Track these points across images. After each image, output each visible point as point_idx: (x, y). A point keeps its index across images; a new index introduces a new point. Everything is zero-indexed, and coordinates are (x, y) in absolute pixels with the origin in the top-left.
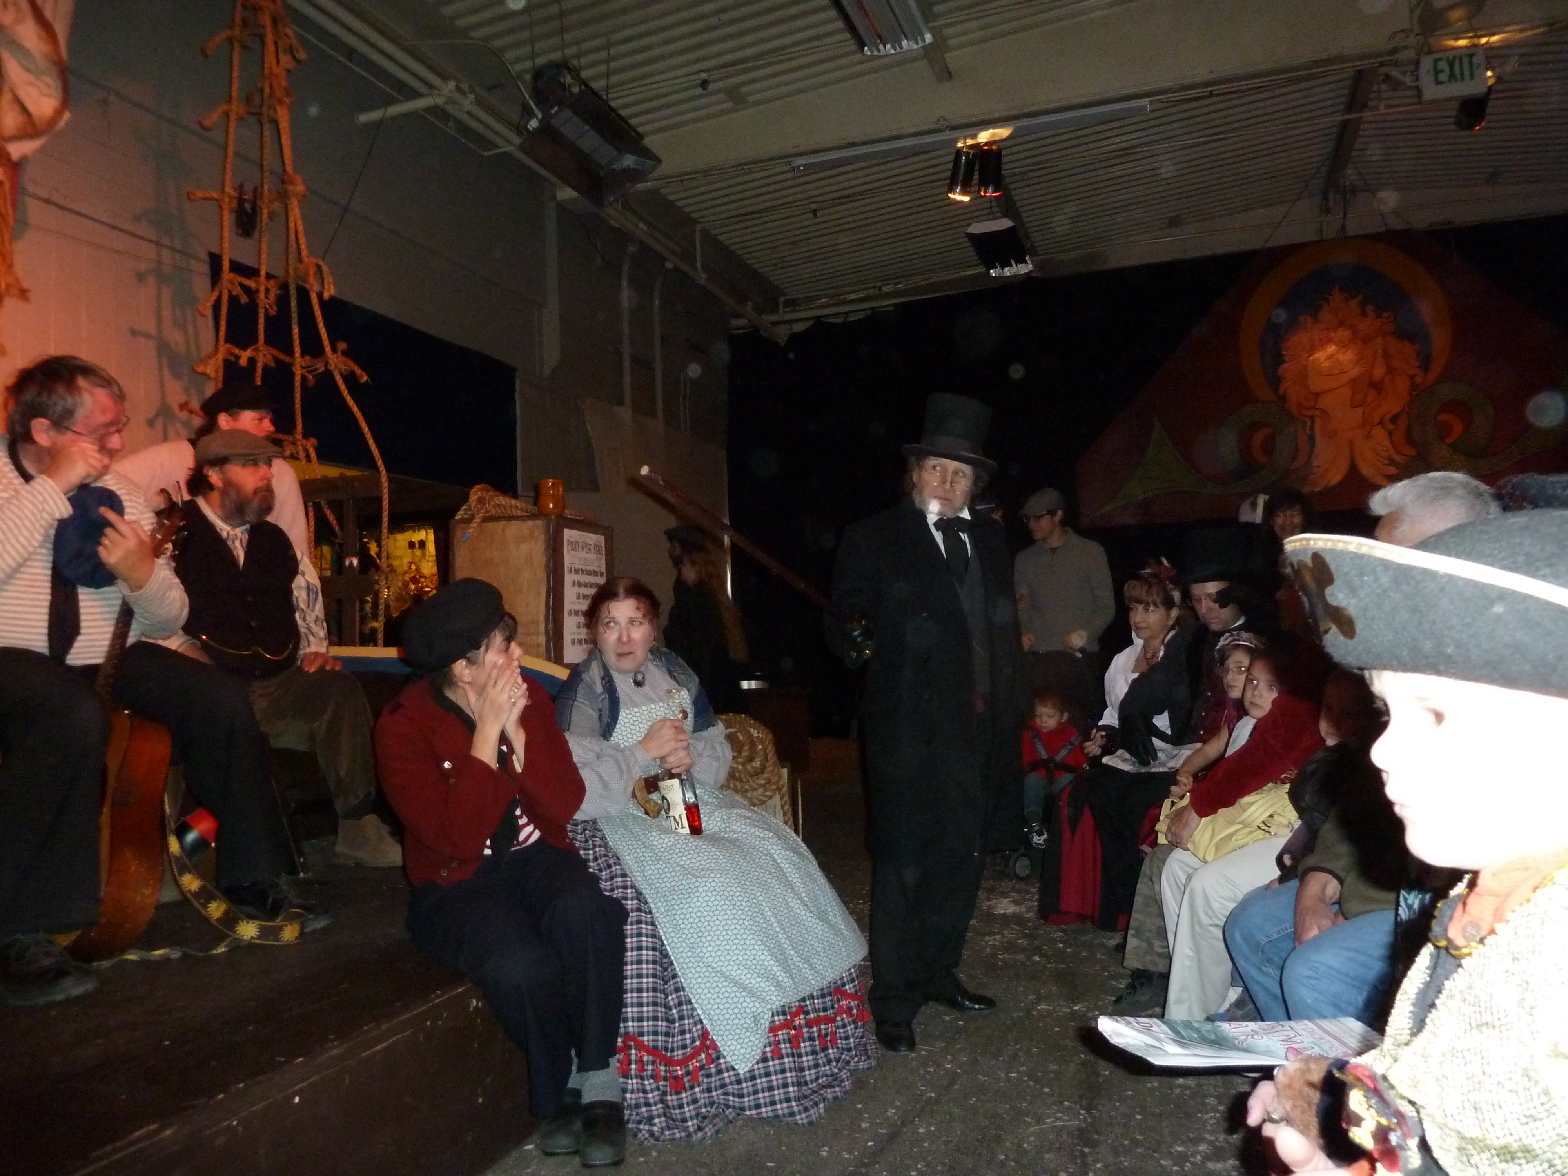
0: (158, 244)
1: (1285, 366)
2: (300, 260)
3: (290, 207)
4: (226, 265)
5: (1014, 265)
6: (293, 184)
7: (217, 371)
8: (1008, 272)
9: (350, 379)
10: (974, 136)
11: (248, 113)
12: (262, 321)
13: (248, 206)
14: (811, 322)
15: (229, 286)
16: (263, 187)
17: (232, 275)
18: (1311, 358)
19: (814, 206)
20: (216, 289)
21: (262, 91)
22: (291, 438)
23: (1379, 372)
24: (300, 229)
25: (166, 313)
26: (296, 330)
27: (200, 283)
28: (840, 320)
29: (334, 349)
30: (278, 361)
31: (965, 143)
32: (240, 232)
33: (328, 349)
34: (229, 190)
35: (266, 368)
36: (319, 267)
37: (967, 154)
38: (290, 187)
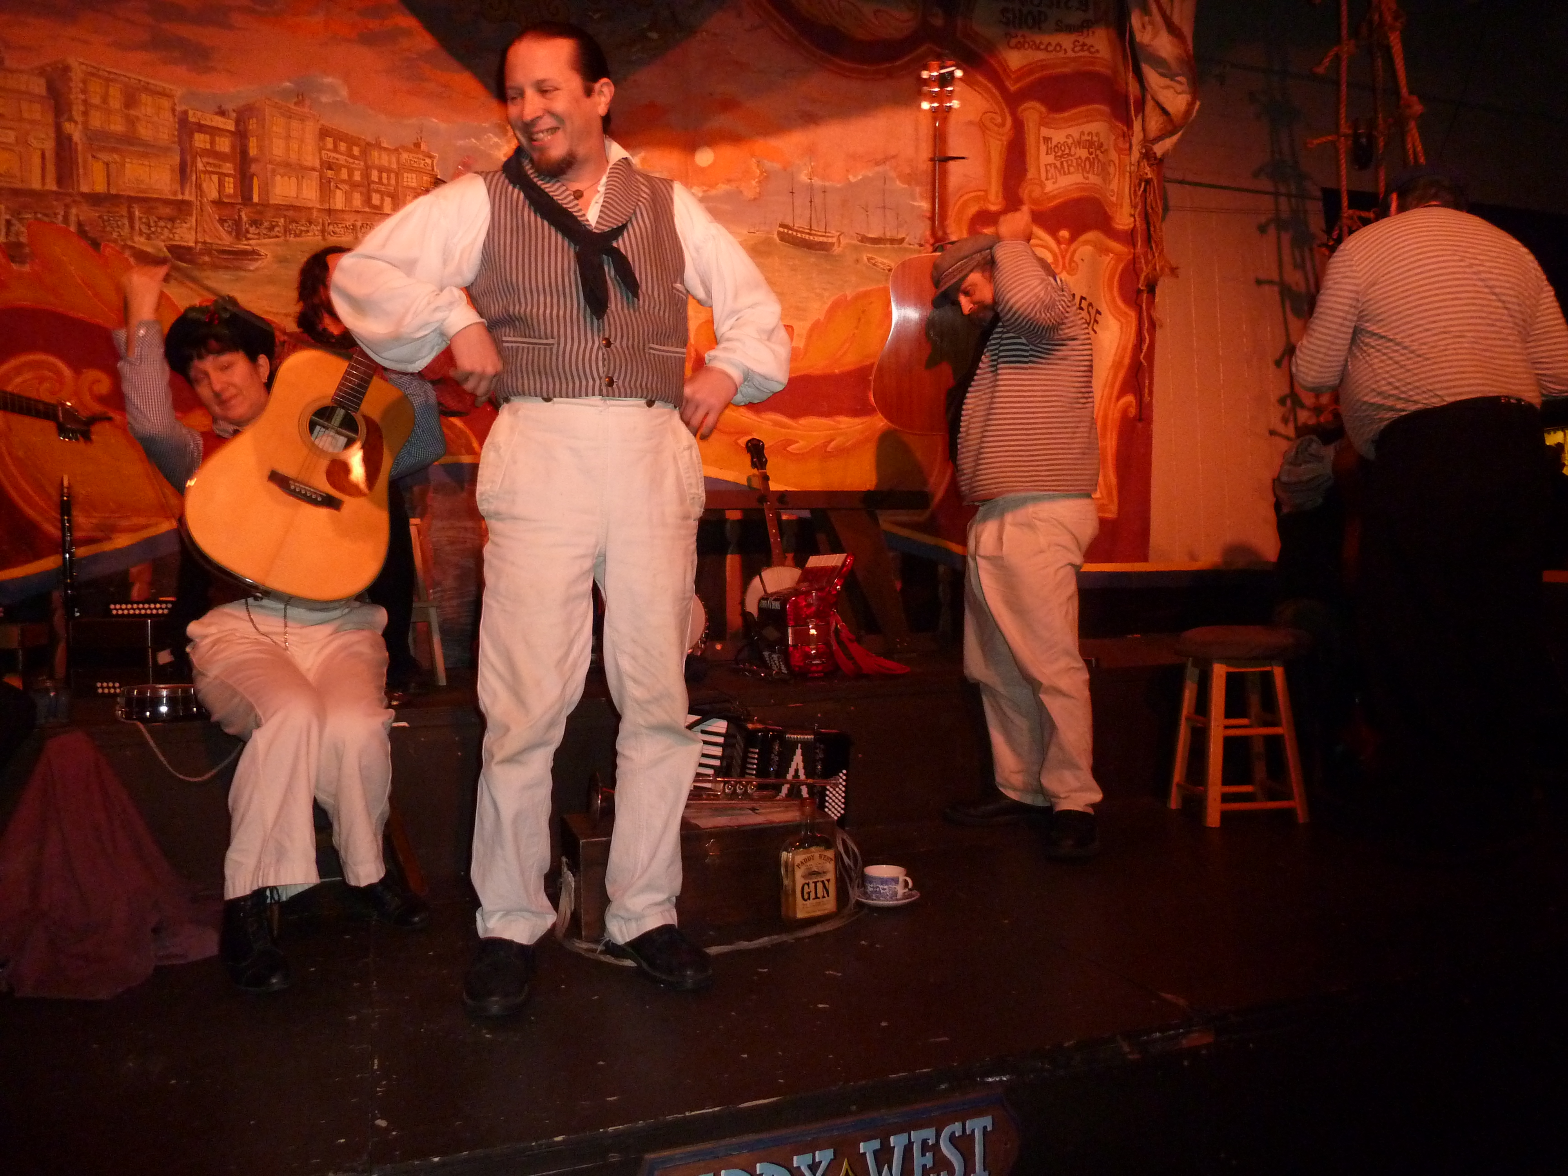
4: (1345, 202)
6: (1410, 107)
11: (1359, 47)
13: (1363, 140)
15: (1349, 222)
16: (1377, 117)
17: (1351, 212)
21: (1371, 20)
24: (1419, 147)
34: (1345, 129)
38: (1407, 111)
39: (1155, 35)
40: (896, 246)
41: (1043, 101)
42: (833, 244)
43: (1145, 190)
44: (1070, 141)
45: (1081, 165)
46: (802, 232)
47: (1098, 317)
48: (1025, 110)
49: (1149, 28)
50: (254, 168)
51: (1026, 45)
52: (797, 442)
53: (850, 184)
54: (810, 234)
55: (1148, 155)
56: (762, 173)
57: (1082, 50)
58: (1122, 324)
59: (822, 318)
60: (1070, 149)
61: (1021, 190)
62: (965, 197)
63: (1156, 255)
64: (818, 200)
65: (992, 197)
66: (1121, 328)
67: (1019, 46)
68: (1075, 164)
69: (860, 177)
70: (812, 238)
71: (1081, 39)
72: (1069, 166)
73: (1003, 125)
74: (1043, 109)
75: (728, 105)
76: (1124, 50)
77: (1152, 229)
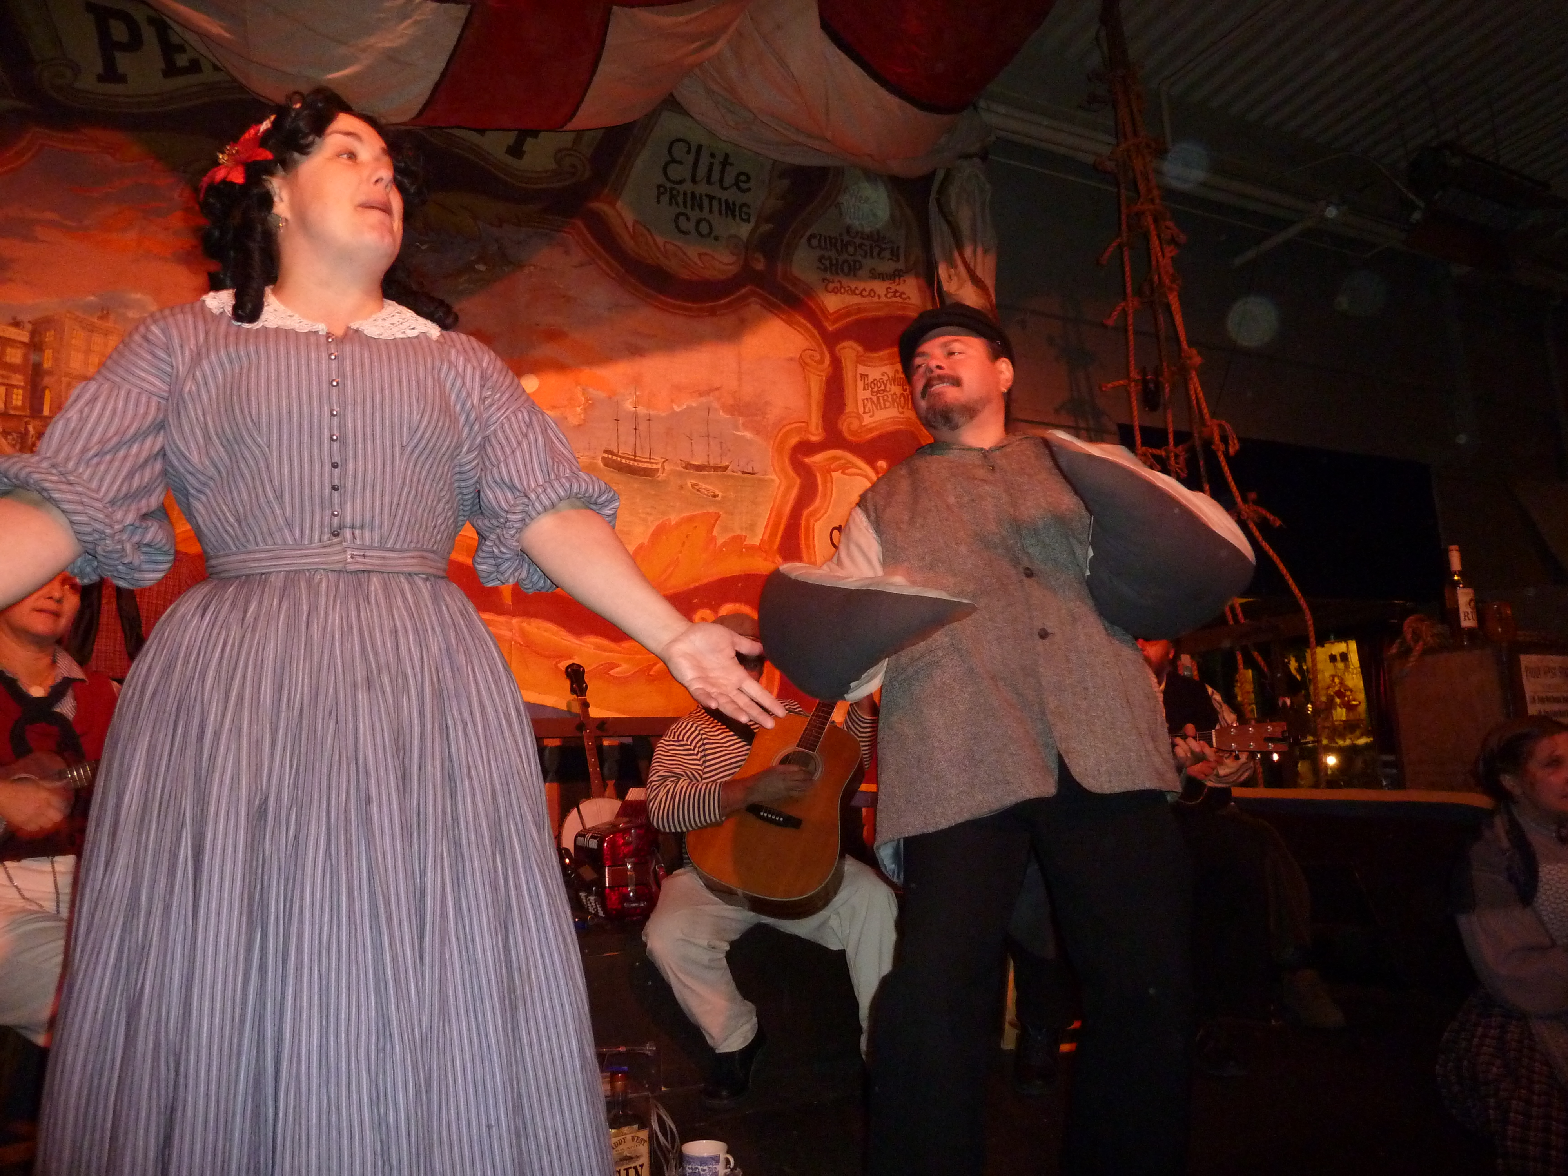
2: (1204, 425)
3: (1188, 377)
4: (1138, 440)
6: (1190, 359)
11: (1143, 304)
13: (1152, 386)
15: (1143, 458)
16: (1162, 365)
17: (1144, 449)
21: (1152, 282)
24: (1200, 395)
29: (1245, 500)
32: (1147, 407)
34: (1134, 375)
36: (1221, 427)
38: (1188, 362)
39: (961, 286)
40: (719, 473)
41: (859, 340)
42: (657, 470)
45: (896, 400)
46: (628, 459)
48: (843, 348)
49: (955, 279)
50: (47, 380)
51: (843, 291)
52: (619, 666)
53: (674, 414)
54: (635, 460)
56: (587, 400)
57: (895, 296)
59: (646, 541)
60: (885, 385)
61: (840, 423)
62: (788, 428)
64: (642, 427)
65: (813, 427)
67: (835, 291)
68: (890, 399)
69: (685, 407)
70: (636, 464)
71: (894, 287)
72: (885, 401)
73: (821, 362)
74: (860, 349)
75: (553, 335)
76: (933, 298)
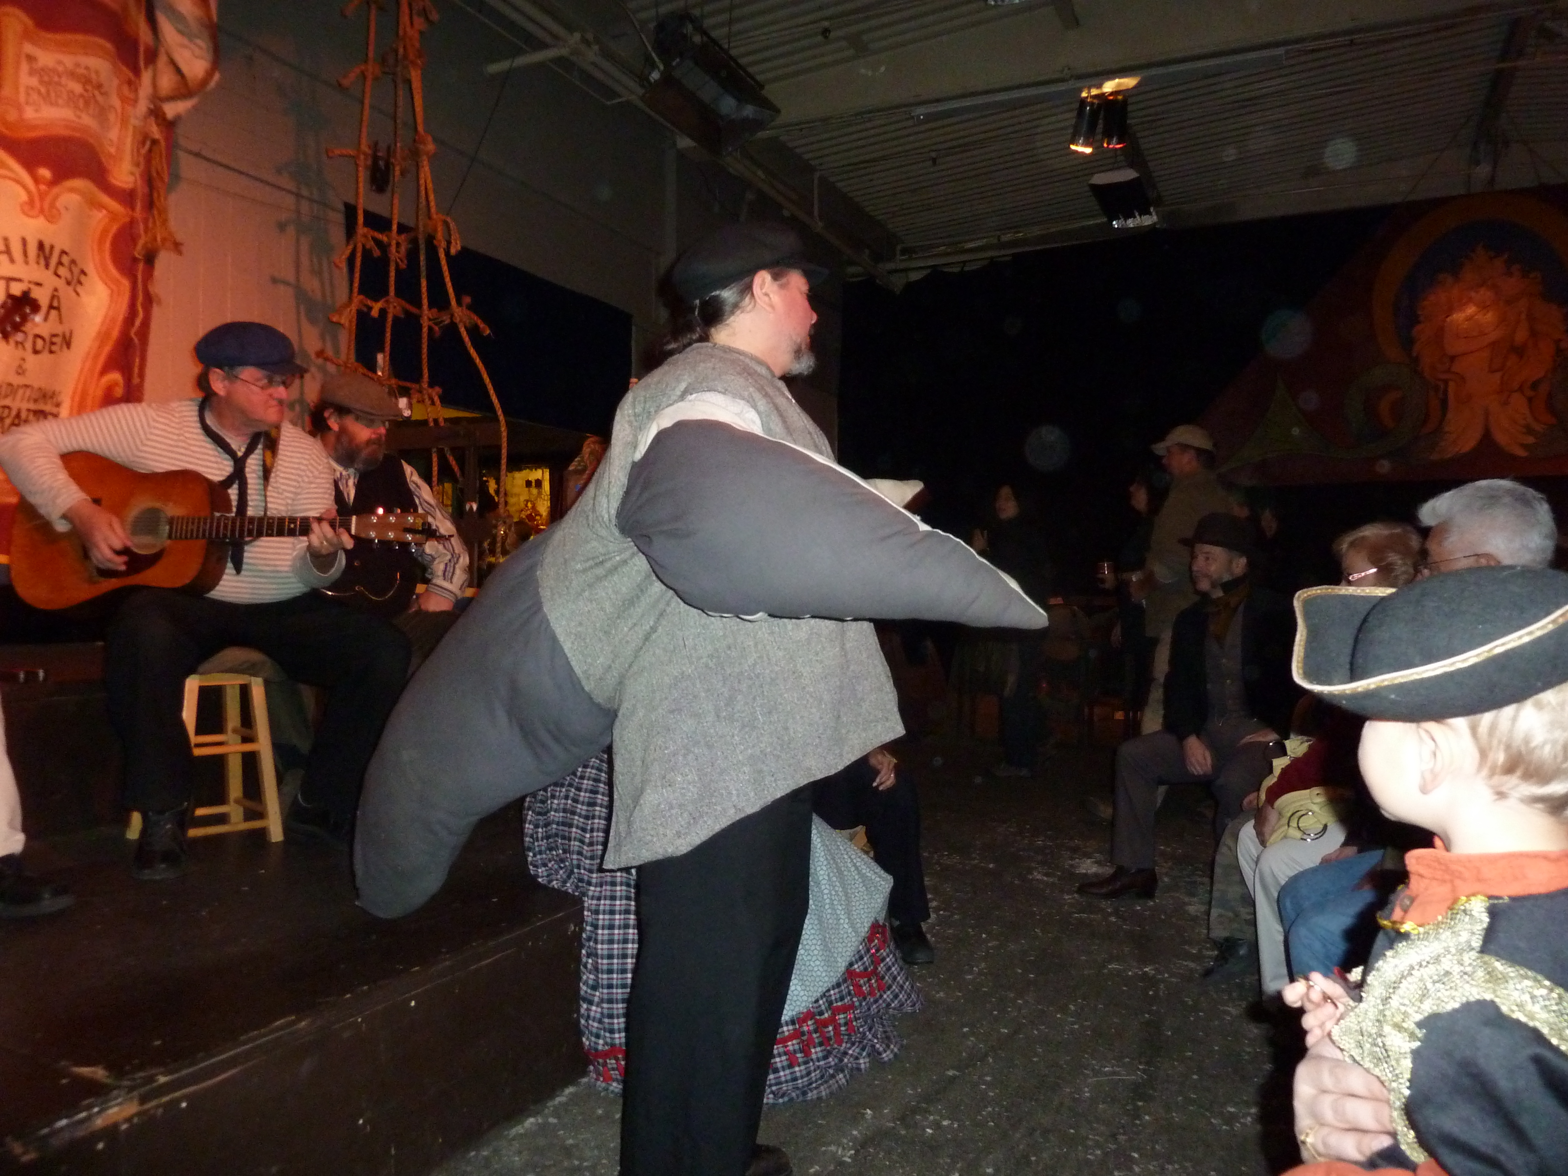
0: (298, 196)
1: (1419, 327)
2: (430, 218)
3: (420, 164)
4: (361, 219)
5: (1138, 217)
6: (425, 144)
7: (350, 322)
8: (1131, 223)
9: (474, 331)
10: (1100, 86)
11: (384, 73)
12: (392, 274)
13: (381, 163)
14: (929, 271)
15: (363, 240)
16: (396, 145)
17: (366, 230)
18: (1448, 319)
19: (933, 155)
20: (351, 243)
21: (396, 51)
22: (417, 386)
23: (1521, 335)
24: (430, 186)
25: (305, 261)
26: (424, 283)
27: (337, 234)
28: (956, 270)
29: (459, 303)
30: (407, 313)
31: (1089, 92)
32: (374, 188)
33: (453, 302)
34: (364, 148)
35: (396, 319)
36: (446, 224)
37: (1092, 104)
38: (422, 147)
41: (30, 12)
43: (150, 151)
44: (60, 69)
45: (72, 100)
47: (83, 278)
55: (156, 113)
58: (112, 291)
60: (60, 78)
63: (158, 223)
66: (111, 296)
68: (65, 97)
72: (57, 97)
74: (29, 22)
77: (155, 195)
